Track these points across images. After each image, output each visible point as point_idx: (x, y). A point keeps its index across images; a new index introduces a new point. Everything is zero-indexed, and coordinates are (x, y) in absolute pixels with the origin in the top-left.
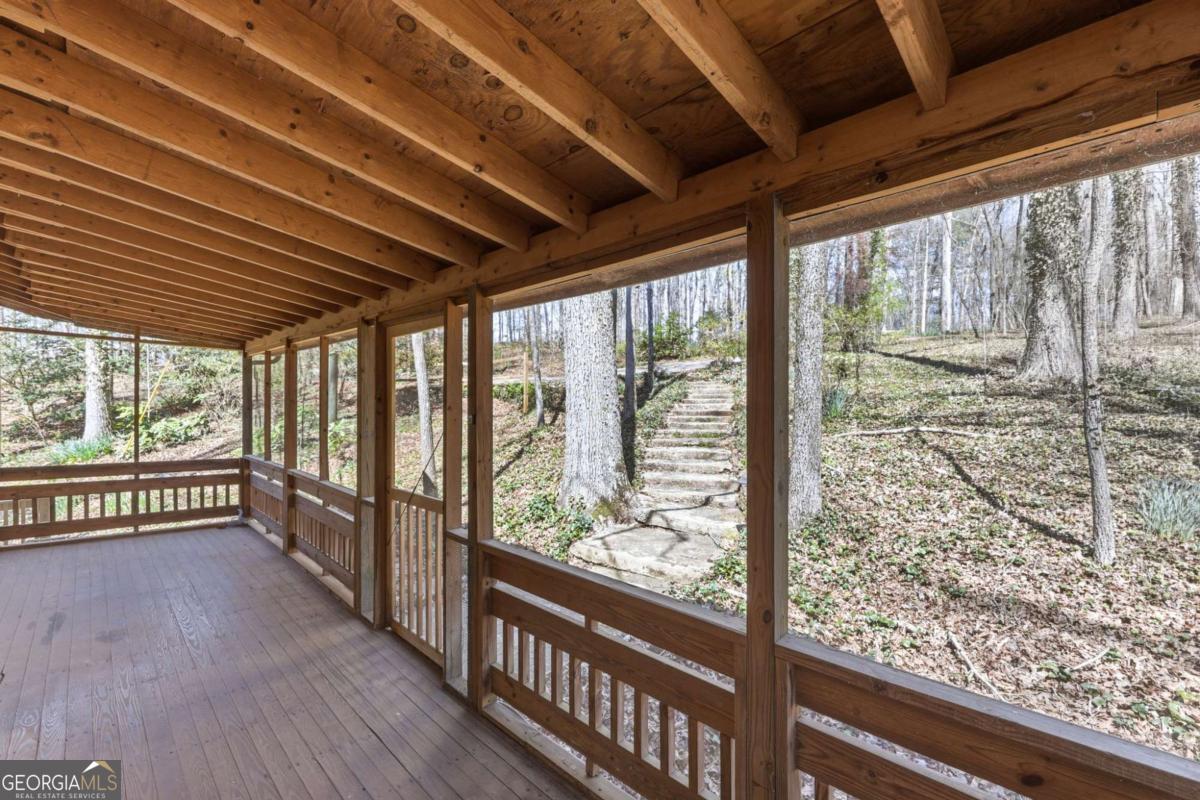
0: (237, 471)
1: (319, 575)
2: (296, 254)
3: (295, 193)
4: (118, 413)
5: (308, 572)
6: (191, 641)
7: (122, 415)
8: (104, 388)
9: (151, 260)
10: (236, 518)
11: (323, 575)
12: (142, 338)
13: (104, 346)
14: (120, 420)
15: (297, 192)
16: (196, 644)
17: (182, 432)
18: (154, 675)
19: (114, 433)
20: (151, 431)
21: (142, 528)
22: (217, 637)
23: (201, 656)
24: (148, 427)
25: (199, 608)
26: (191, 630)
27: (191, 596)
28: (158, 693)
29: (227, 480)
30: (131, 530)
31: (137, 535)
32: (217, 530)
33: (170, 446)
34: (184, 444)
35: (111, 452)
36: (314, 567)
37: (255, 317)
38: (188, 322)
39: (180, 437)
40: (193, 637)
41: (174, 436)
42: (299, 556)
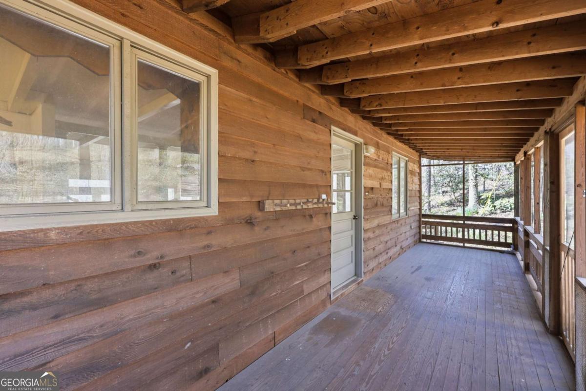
0: (511, 225)
1: (535, 290)
2: (476, 110)
3: (442, 86)
4: (481, 196)
5: (529, 286)
6: (451, 292)
7: (482, 197)
8: (475, 185)
9: (439, 131)
10: (509, 249)
11: (537, 291)
12: (465, 162)
13: (475, 167)
14: (481, 200)
15: (443, 86)
16: (452, 294)
17: (509, 206)
18: (430, 297)
19: (479, 205)
20: (495, 204)
21: (466, 245)
22: (462, 295)
23: (450, 299)
24: (493, 203)
25: (464, 282)
26: (455, 288)
27: (465, 276)
28: (427, 304)
29: (506, 229)
30: (462, 245)
31: (464, 247)
32: (499, 253)
33: (503, 212)
34: (510, 212)
35: (478, 213)
36: (535, 285)
37: (502, 144)
38: (477, 152)
39: (508, 208)
40: (453, 291)
41: (505, 207)
42: (530, 277)
